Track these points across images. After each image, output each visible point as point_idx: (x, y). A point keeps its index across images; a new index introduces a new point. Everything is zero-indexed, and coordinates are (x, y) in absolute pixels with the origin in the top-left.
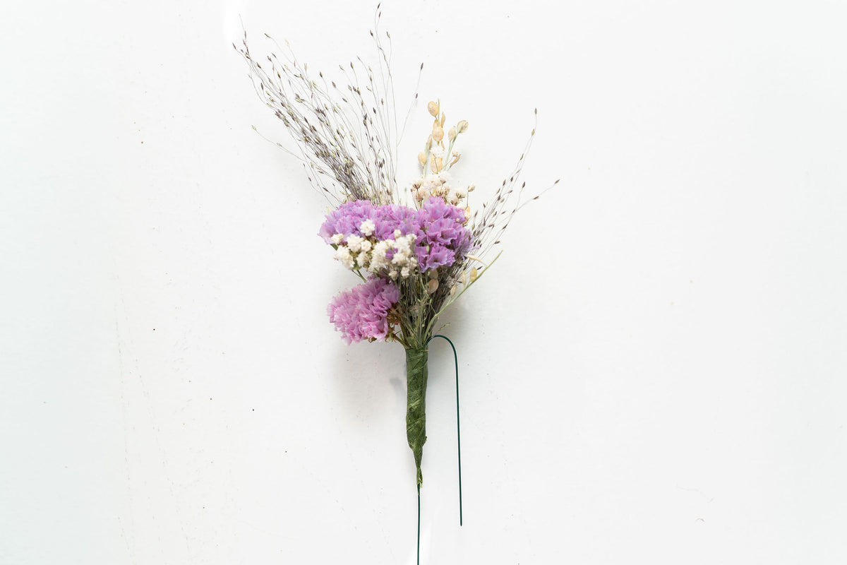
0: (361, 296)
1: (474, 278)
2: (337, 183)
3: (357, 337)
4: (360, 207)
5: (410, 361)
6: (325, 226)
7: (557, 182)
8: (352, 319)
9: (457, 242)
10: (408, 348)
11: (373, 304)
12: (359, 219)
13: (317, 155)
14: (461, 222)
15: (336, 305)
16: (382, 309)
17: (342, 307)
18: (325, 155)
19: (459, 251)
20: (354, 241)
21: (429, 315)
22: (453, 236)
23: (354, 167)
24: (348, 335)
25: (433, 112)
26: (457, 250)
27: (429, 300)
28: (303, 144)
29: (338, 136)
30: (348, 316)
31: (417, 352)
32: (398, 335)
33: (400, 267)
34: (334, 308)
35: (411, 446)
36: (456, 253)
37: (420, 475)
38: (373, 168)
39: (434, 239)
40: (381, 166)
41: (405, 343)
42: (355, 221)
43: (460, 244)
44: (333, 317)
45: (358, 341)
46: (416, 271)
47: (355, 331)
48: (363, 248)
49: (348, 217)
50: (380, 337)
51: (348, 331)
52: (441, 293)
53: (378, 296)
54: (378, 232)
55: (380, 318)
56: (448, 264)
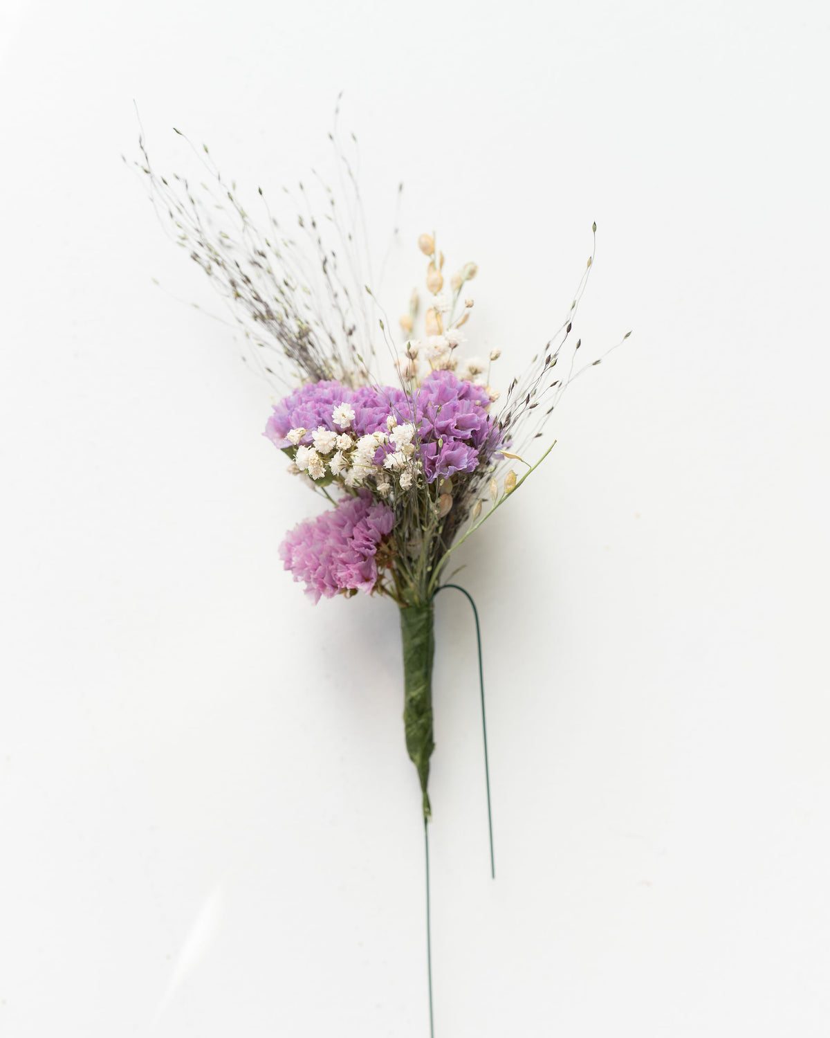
0: (332, 527)
1: (511, 487)
2: (285, 359)
3: (329, 588)
4: (325, 390)
5: (407, 626)
6: (274, 421)
7: (627, 335)
8: (320, 562)
9: (479, 435)
10: (405, 606)
11: (353, 538)
12: (328, 407)
13: (255, 317)
14: (484, 405)
15: (293, 543)
16: (368, 543)
17: (304, 544)
18: (265, 317)
19: (484, 448)
20: (323, 438)
21: (438, 551)
22: (474, 425)
23: (311, 335)
24: (315, 586)
25: (428, 249)
26: (480, 447)
27: (437, 529)
28: (231, 300)
29: (284, 288)
30: (313, 557)
31: (419, 611)
32: (388, 587)
33: (398, 475)
34: (289, 548)
35: (412, 759)
36: (480, 452)
37: (427, 804)
38: (340, 336)
39: (445, 431)
40: (350, 333)
41: (399, 598)
42: (321, 410)
43: (485, 438)
44: (289, 561)
45: (332, 595)
46: (420, 480)
47: (325, 580)
48: (339, 445)
49: (309, 405)
50: (364, 588)
51: (315, 580)
52: (453, 517)
53: (360, 524)
54: (357, 424)
55: (364, 557)
56: (470, 468)
